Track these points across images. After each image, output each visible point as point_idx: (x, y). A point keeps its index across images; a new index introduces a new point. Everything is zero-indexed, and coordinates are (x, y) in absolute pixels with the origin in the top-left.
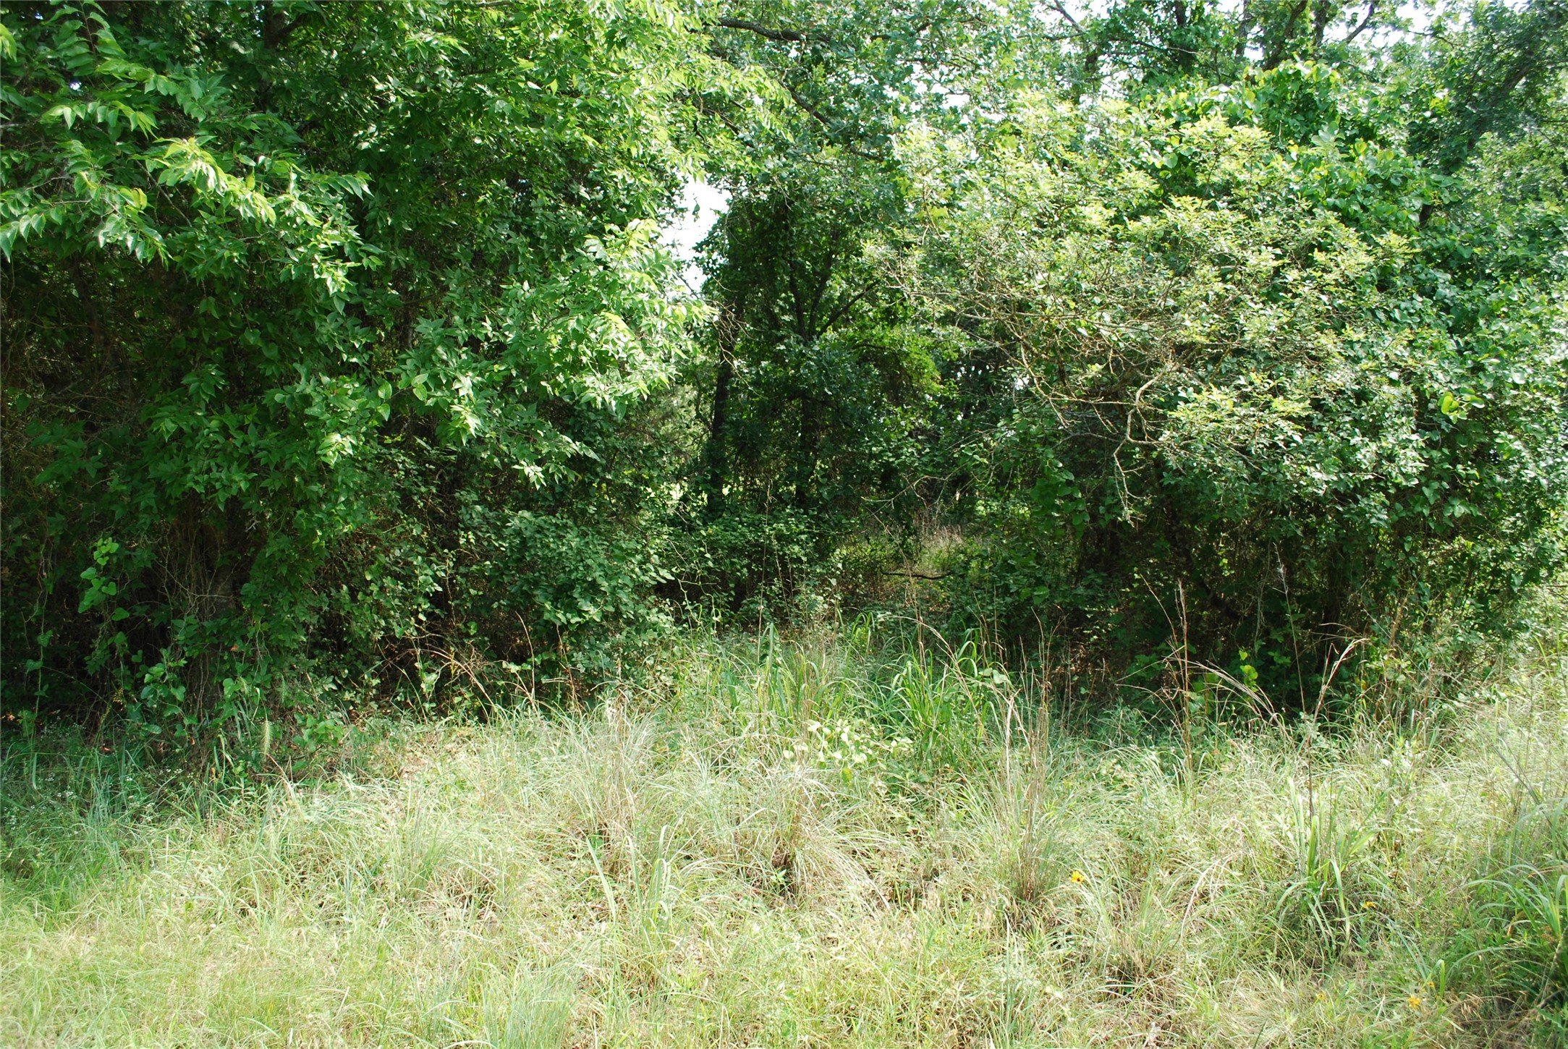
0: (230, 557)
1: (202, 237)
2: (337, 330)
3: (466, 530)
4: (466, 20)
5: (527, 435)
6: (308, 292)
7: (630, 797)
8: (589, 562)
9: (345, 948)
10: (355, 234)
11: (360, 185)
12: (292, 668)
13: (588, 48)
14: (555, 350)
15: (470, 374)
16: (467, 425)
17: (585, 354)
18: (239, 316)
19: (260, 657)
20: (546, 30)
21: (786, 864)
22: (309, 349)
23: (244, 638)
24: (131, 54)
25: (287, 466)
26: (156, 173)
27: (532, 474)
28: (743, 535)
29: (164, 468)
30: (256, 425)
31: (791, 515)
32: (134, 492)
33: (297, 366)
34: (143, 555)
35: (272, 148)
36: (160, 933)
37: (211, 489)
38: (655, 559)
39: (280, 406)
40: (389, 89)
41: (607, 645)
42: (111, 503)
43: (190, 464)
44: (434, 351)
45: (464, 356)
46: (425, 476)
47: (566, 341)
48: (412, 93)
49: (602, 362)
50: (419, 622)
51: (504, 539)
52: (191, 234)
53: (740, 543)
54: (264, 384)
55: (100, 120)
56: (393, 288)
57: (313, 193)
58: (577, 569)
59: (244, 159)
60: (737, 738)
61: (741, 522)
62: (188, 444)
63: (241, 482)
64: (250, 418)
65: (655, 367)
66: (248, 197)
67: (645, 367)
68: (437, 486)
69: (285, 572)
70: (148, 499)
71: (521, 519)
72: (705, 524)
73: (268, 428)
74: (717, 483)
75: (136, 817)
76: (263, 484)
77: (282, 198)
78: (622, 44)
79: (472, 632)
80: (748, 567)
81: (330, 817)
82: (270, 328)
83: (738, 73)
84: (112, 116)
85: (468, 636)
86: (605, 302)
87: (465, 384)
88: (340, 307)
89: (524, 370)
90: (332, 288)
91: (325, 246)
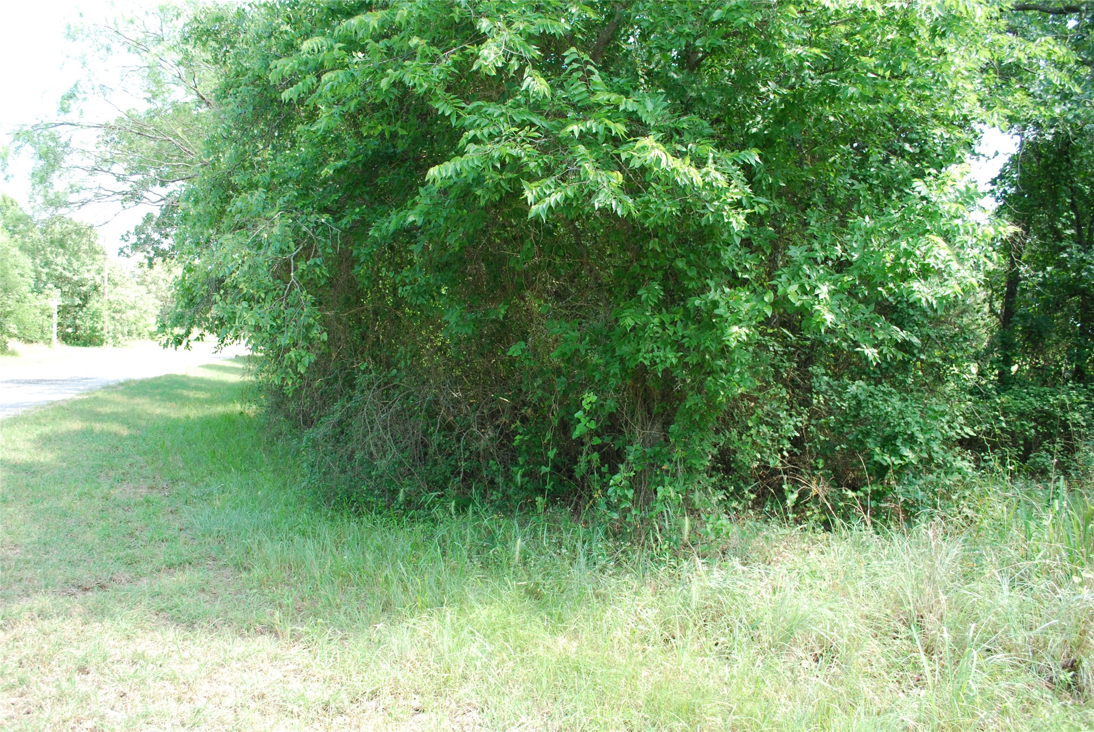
0: (662, 407)
1: (653, 199)
2: (734, 256)
3: (817, 393)
4: (822, 36)
5: (868, 326)
6: (716, 231)
7: (943, 597)
8: (909, 419)
9: (733, 677)
10: (749, 191)
11: (753, 157)
12: (699, 483)
13: (913, 42)
14: (888, 265)
15: (827, 283)
16: (825, 320)
17: (911, 266)
18: (672, 250)
19: (679, 474)
20: (884, 34)
21: (1073, 666)
22: (716, 270)
23: (670, 461)
24: (611, 88)
25: (701, 348)
26: (628, 161)
27: (870, 355)
28: (1030, 403)
29: (625, 349)
30: (682, 321)
31: (1072, 389)
32: (607, 364)
33: (708, 281)
34: (611, 405)
35: (695, 139)
36: (616, 647)
37: (654, 363)
38: (961, 419)
39: (698, 309)
40: (769, 90)
41: (921, 482)
42: (593, 371)
43: (641, 346)
44: (800, 269)
45: (821, 271)
46: (790, 356)
47: (898, 258)
48: (785, 91)
49: (925, 272)
50: (783, 457)
51: (844, 401)
52: (647, 198)
53: (1028, 409)
54: (688, 294)
55: (594, 131)
56: (769, 226)
57: (721, 165)
58: (899, 424)
59: (679, 147)
60: (1030, 562)
61: (1028, 393)
62: (641, 334)
63: (672, 358)
64: (678, 316)
65: (967, 274)
66: (686, 170)
67: (959, 275)
68: (797, 362)
69: (698, 419)
70: (615, 369)
71: (857, 387)
72: (999, 394)
73: (690, 323)
74: (1008, 362)
75: (602, 571)
76: (686, 360)
77: (704, 170)
78: (943, 35)
79: (820, 466)
80: (1035, 428)
81: (724, 585)
82: (692, 257)
83: (1031, 45)
84: (601, 129)
85: (817, 468)
86: (928, 227)
87: (824, 290)
88: (738, 241)
89: (866, 280)
90: (736, 228)
91: (733, 199)
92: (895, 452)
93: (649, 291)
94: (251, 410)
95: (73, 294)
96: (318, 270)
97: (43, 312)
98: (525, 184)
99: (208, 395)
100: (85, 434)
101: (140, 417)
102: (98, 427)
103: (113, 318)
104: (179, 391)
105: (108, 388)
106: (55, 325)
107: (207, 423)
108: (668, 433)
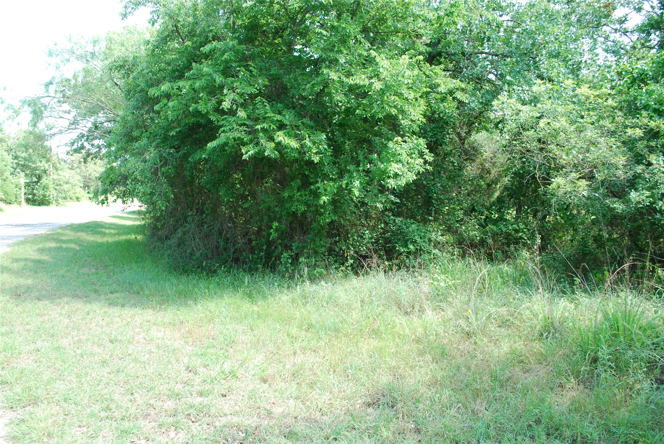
10: (326, 147)
15: (360, 180)
18: (304, 167)
19: (311, 254)
22: (322, 175)
24: (273, 111)
26: (275, 139)
27: (379, 207)
29: (288, 205)
30: (308, 194)
32: (281, 211)
34: (283, 226)
37: (297, 210)
39: (313, 190)
42: (276, 214)
43: (293, 204)
44: (352, 174)
54: (310, 184)
55: (265, 128)
58: (411, 236)
62: (292, 199)
64: (307, 192)
69: (317, 232)
70: (284, 212)
73: (311, 195)
76: (310, 209)
84: (268, 126)
86: (392, 160)
87: (357, 183)
90: (316, 162)
91: (314, 151)
92: (406, 246)
93: (295, 183)
94: (140, 237)
95: (31, 175)
96: (170, 171)
97: (17, 186)
98: (241, 147)
99: (116, 231)
100: (59, 249)
101: (83, 242)
102: (64, 246)
103: (56, 189)
104: (100, 230)
105: (62, 228)
106: (23, 194)
107: (118, 244)
108: (308, 238)
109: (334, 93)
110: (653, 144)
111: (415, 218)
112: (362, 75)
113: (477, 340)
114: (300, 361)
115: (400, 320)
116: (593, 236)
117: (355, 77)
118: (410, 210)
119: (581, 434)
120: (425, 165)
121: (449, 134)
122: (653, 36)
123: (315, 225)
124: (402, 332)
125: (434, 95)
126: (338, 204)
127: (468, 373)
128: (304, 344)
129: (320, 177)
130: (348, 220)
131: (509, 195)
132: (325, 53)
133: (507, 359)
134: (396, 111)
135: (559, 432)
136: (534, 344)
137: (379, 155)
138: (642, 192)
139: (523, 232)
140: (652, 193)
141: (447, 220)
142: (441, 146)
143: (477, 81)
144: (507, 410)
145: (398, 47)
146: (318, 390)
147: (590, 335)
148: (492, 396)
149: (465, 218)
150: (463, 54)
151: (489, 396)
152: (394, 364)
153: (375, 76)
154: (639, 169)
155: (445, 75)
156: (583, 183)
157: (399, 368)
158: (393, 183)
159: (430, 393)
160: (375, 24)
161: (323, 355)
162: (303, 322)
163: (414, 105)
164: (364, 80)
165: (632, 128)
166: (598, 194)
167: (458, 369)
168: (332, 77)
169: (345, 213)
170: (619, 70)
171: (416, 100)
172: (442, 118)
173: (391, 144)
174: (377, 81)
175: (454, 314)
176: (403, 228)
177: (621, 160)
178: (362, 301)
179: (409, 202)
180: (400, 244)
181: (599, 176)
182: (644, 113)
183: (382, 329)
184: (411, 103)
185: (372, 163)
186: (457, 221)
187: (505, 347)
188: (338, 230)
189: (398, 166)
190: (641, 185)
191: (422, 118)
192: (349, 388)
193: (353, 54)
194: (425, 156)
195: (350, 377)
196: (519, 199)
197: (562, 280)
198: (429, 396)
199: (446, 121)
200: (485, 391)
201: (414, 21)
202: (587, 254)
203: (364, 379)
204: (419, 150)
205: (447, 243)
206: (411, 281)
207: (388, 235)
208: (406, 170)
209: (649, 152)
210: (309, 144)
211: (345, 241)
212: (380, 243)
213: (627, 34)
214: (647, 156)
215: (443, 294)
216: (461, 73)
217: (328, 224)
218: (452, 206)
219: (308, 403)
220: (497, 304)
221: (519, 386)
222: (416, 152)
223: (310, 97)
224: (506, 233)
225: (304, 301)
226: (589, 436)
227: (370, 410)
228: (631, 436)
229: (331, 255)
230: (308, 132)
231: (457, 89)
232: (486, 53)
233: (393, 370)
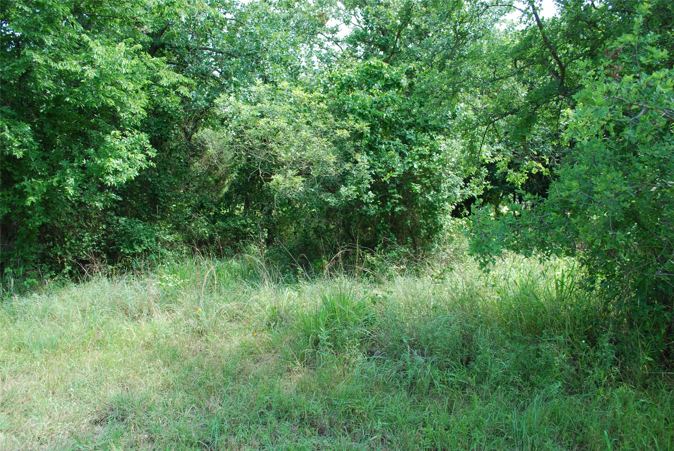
15: (74, 177)
23: (14, 257)
27: (99, 206)
39: (18, 189)
44: (66, 170)
71: (121, 220)
87: (71, 180)
90: (18, 157)
91: (16, 145)
108: (14, 245)
109: (40, 79)
110: (358, 144)
111: (141, 216)
112: (74, 61)
113: (208, 337)
114: (10, 388)
115: (128, 327)
116: (313, 228)
117: (65, 62)
118: (135, 208)
119: (308, 412)
120: (148, 161)
121: (174, 129)
122: (359, 48)
123: (22, 229)
124: (129, 339)
125: (156, 88)
126: (51, 205)
127: (201, 372)
128: (14, 367)
129: (26, 175)
130: (64, 222)
131: (236, 191)
132: (28, 33)
133: (238, 353)
134: (113, 102)
135: (288, 414)
136: (263, 334)
137: (96, 150)
138: (350, 187)
139: (251, 226)
140: (359, 187)
141: (176, 218)
142: (166, 141)
143: (202, 76)
144: (240, 402)
145: (117, 34)
146: (34, 417)
147: (311, 319)
148: (225, 391)
149: (194, 215)
150: (188, 48)
151: (222, 391)
152: (122, 374)
153: (89, 63)
154: (347, 166)
155: (169, 68)
156: (299, 179)
157: (129, 378)
158: (112, 180)
159: (162, 399)
160: (89, 6)
161: (39, 376)
162: (11, 342)
163: (134, 97)
164: (75, 66)
165: (341, 129)
166: (315, 189)
167: (191, 369)
168: (36, 60)
169: (60, 215)
170: (331, 76)
171: (137, 92)
172: (167, 112)
173: (108, 138)
174: (90, 68)
175: (185, 314)
176: (127, 229)
177: (332, 158)
178: (83, 311)
179: (134, 200)
180: (125, 246)
181: (314, 173)
182: (351, 116)
183: (108, 338)
184: (131, 95)
185: (89, 159)
186: (186, 219)
187: (236, 341)
188: (52, 234)
189: (118, 162)
190: (349, 181)
191: (143, 111)
192: (72, 408)
193: (62, 37)
194: (148, 152)
195: (73, 396)
196: (246, 195)
197: (287, 270)
198: (161, 402)
199: (170, 116)
200: (219, 386)
201: (132, 6)
202: (308, 245)
203: (89, 395)
204: (141, 146)
205: (176, 241)
206: (137, 284)
207: (111, 237)
208: (128, 167)
209: (356, 151)
210: (9, 136)
211: (61, 245)
212: (103, 246)
213: (339, 43)
214: (353, 155)
215: (172, 295)
216: (185, 67)
217: (38, 228)
218: (179, 204)
219: (23, 434)
220: (227, 300)
221: (251, 377)
222: (138, 147)
223: (12, 82)
224: (234, 228)
225: (12, 318)
226: (314, 412)
227: (98, 428)
228: (350, 406)
229: (45, 263)
230: (8, 122)
231: (181, 84)
232: (210, 49)
233: (121, 382)
